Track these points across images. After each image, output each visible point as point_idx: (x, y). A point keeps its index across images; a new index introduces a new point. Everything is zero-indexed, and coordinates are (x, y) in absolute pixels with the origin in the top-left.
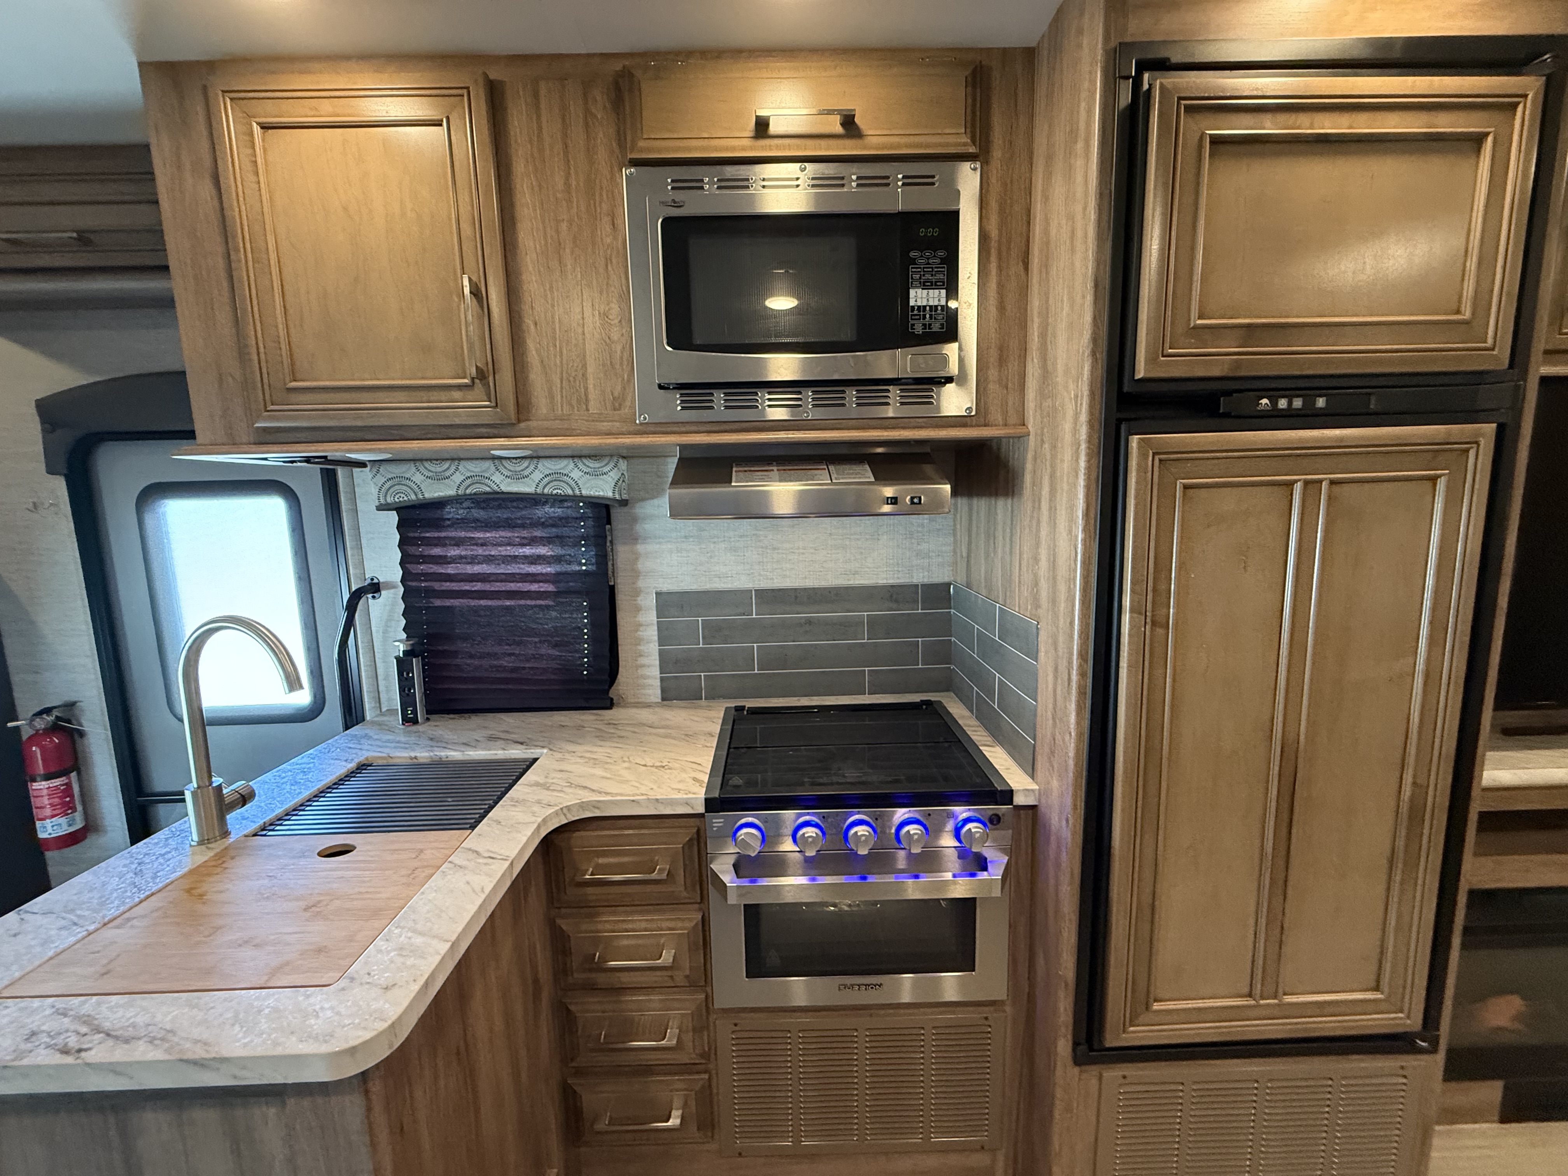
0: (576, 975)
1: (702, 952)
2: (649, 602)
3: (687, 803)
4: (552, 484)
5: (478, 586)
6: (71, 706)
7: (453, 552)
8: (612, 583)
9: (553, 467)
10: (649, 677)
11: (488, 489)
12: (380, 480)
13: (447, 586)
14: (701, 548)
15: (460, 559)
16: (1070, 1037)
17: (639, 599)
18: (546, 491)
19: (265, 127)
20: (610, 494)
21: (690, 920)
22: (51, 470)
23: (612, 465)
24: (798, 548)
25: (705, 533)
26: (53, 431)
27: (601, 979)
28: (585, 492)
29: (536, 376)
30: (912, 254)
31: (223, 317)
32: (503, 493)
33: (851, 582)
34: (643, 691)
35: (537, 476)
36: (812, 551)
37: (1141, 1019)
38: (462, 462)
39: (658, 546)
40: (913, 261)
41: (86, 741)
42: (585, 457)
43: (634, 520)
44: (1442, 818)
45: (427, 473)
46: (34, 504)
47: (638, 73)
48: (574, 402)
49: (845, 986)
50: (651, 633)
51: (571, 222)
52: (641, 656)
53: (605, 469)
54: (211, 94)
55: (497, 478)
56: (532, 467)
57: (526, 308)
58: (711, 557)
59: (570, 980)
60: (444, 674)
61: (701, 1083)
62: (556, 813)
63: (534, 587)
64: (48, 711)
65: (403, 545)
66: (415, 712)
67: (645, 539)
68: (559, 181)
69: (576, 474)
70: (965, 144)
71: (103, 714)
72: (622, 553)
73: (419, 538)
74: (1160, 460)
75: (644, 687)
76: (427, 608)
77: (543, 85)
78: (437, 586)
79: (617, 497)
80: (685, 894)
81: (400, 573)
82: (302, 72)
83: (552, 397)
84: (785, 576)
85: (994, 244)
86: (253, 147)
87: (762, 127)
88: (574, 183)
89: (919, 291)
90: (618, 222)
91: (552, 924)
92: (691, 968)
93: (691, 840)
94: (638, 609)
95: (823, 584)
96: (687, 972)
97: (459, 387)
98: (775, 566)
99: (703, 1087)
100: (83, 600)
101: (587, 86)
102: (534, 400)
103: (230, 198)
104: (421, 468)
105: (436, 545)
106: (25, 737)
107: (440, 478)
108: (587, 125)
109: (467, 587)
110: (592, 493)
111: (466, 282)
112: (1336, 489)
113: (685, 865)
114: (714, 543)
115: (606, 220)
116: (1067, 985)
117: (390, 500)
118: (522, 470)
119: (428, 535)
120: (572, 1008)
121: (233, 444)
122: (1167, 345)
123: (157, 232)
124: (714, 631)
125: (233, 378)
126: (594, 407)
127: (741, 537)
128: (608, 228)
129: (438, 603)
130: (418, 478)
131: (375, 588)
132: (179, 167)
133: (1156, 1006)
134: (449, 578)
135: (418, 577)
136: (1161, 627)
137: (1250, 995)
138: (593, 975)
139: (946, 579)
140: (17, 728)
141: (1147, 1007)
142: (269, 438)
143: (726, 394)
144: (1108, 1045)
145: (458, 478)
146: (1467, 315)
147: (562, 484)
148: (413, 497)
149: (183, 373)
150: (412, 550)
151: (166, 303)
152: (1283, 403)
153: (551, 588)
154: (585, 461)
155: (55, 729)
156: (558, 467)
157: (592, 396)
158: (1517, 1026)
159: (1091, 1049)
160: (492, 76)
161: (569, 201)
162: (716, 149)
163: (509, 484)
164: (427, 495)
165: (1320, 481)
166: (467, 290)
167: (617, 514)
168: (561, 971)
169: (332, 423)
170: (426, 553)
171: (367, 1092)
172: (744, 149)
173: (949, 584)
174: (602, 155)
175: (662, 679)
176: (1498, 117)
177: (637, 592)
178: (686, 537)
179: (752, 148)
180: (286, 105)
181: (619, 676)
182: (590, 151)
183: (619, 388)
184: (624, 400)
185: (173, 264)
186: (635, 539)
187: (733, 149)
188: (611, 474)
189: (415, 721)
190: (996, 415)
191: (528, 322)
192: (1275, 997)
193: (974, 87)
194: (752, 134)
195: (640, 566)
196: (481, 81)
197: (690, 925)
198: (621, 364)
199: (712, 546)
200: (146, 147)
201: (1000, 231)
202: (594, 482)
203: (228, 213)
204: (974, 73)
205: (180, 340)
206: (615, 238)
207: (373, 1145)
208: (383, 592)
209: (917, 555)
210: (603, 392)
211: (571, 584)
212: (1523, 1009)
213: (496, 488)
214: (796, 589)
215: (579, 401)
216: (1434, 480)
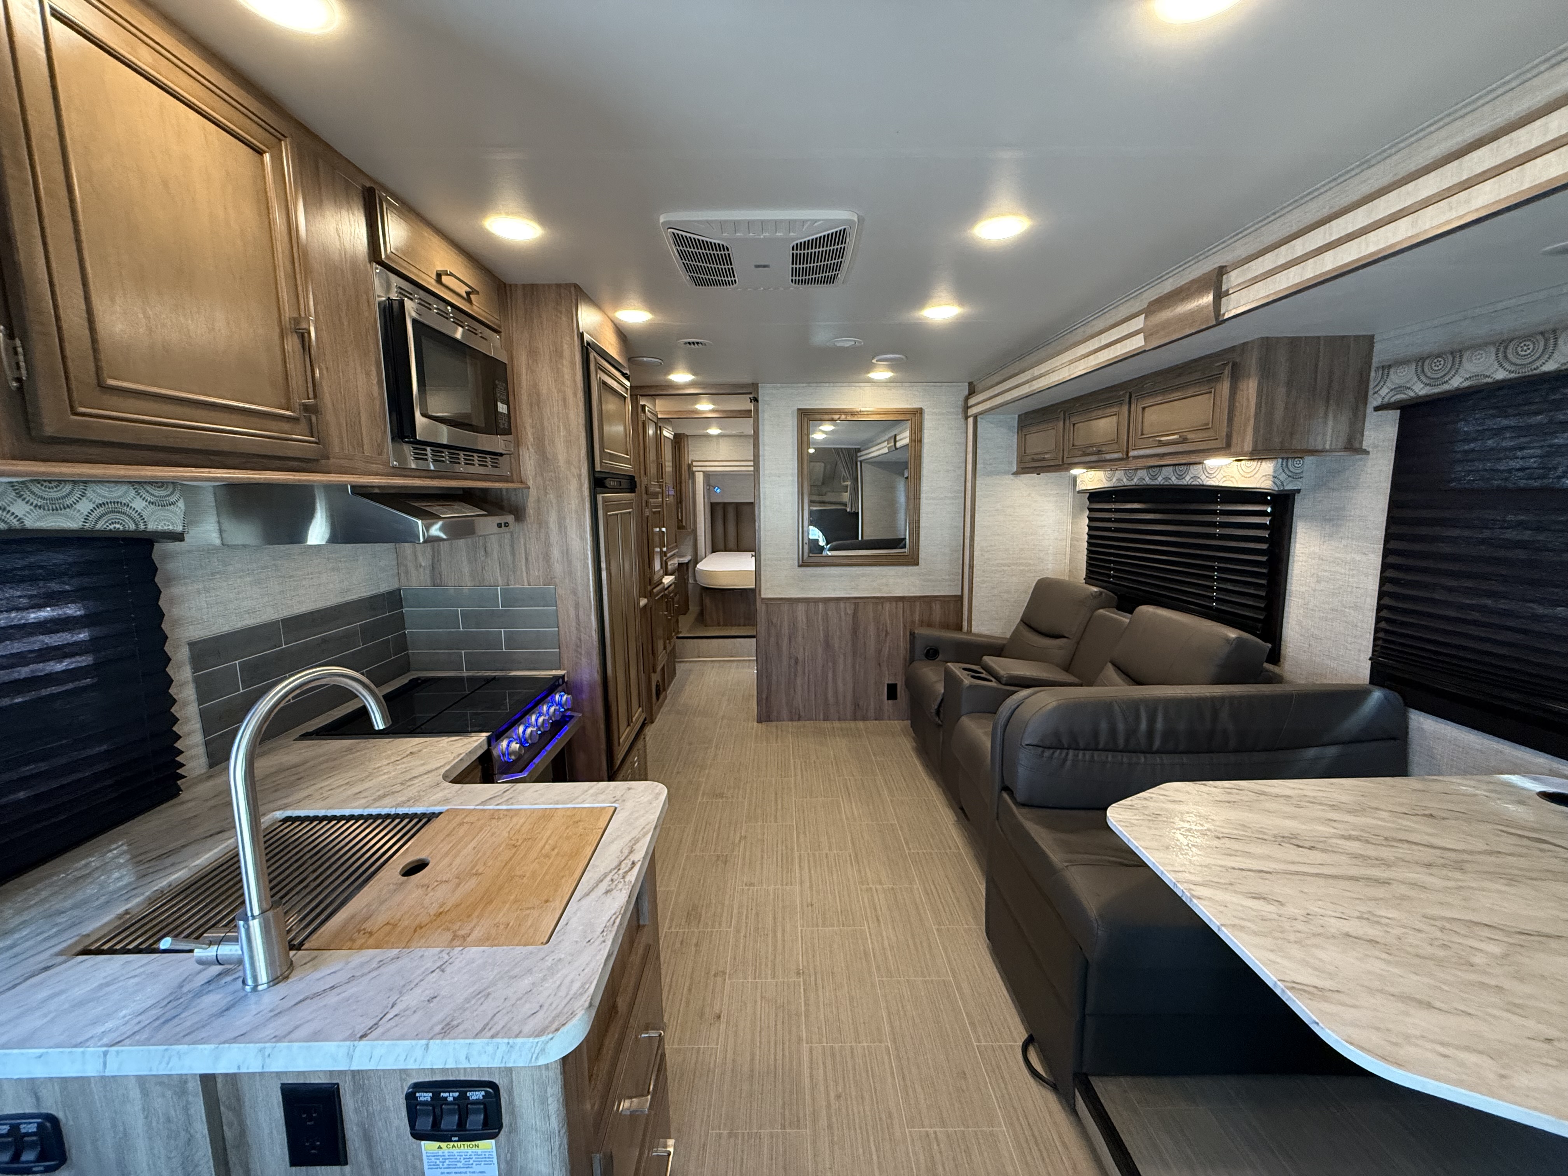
2: (184, 654)
4: (105, 519)
9: (107, 494)
10: (192, 744)
14: (228, 585)
17: (179, 649)
18: (98, 527)
24: (308, 574)
33: (346, 599)
35: (85, 506)
36: (317, 575)
39: (184, 588)
42: (147, 482)
50: (190, 691)
53: (173, 499)
56: (77, 495)
58: (239, 593)
69: (138, 504)
84: (301, 602)
89: (500, 404)
95: (329, 604)
98: (293, 593)
114: (240, 577)
118: (63, 498)
124: (251, 672)
139: (397, 586)
147: (123, 517)
154: (147, 487)
156: (115, 495)
157: (365, 441)
173: (399, 590)
175: (207, 744)
177: (175, 646)
178: (212, 574)
186: (169, 581)
190: (515, 476)
199: (239, 581)
202: (161, 513)
209: (380, 570)
210: (371, 439)
214: (311, 613)
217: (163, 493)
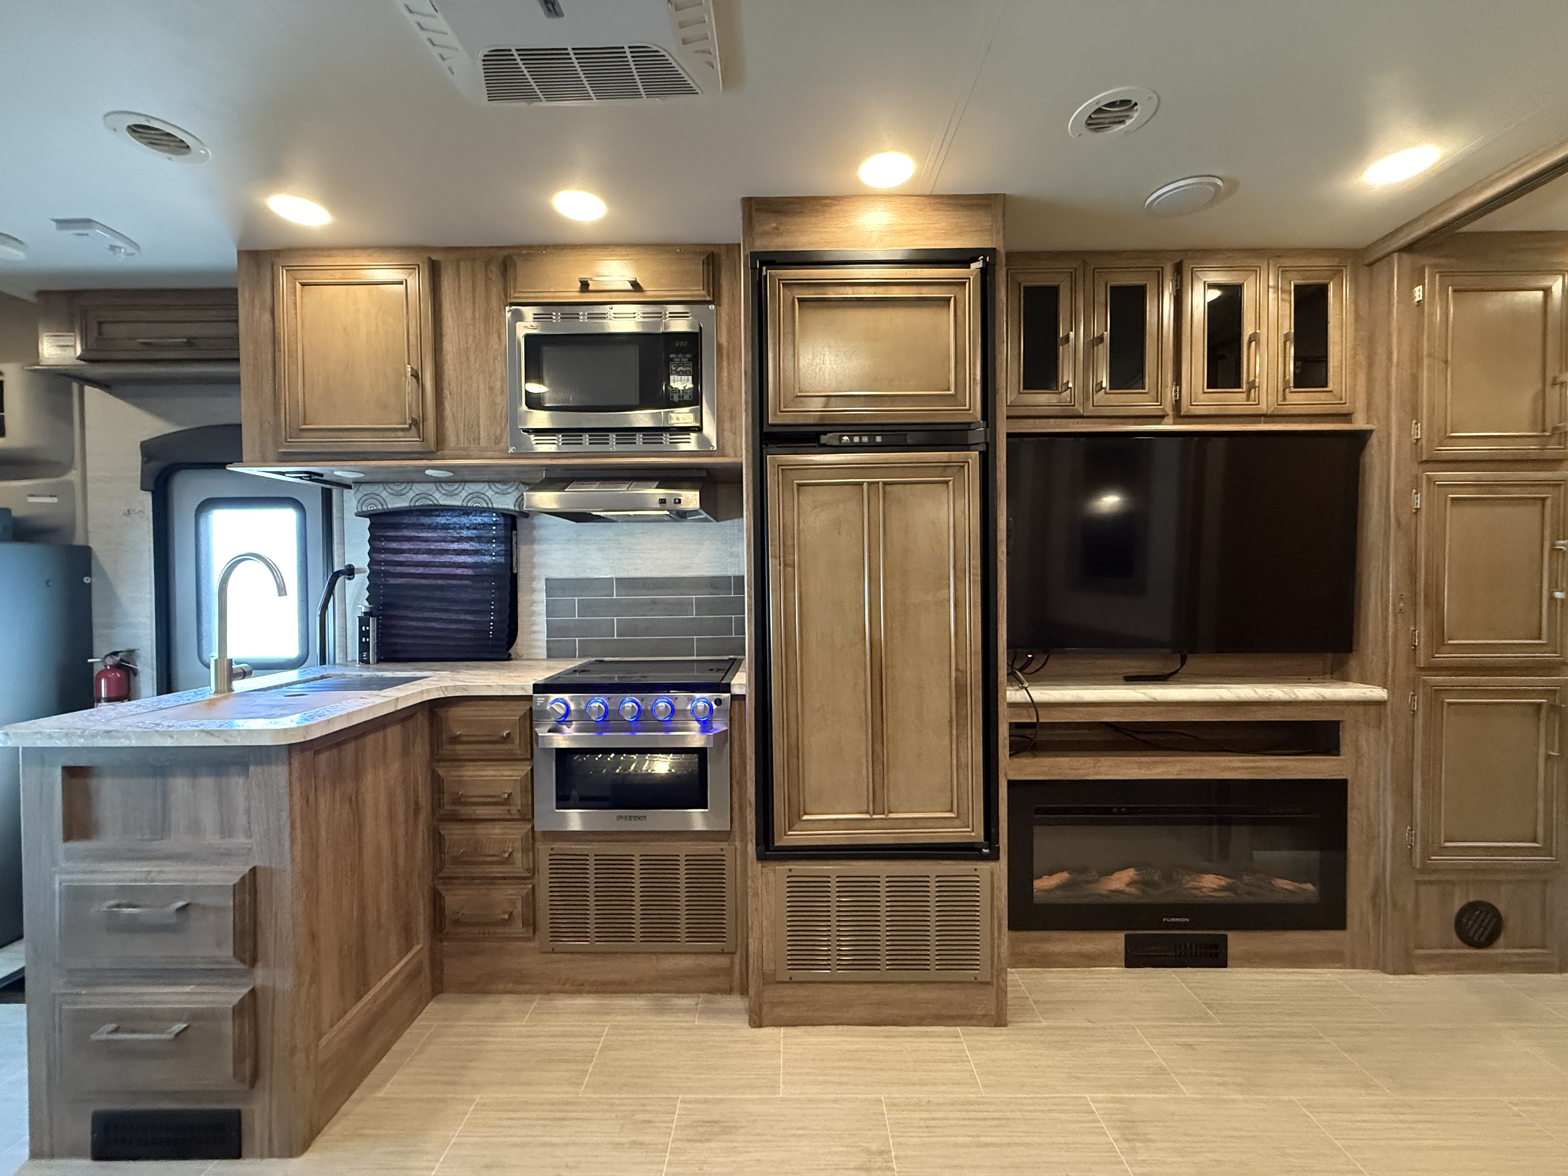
0: (446, 808)
1: (530, 794)
2: (541, 585)
3: (523, 688)
4: (474, 500)
5: (421, 570)
6: (131, 652)
7: (406, 546)
8: (515, 572)
9: (474, 488)
10: (538, 640)
11: (431, 503)
12: (360, 495)
13: (399, 569)
14: (578, 549)
15: (410, 551)
16: (754, 842)
17: (534, 583)
18: (469, 504)
19: (303, 285)
20: (512, 507)
21: (523, 770)
22: (143, 488)
23: (514, 488)
24: (648, 549)
25: (581, 538)
26: (148, 462)
27: (464, 811)
28: (495, 506)
29: (449, 424)
30: (672, 356)
31: (268, 389)
32: (441, 505)
33: (684, 574)
34: (534, 651)
35: (464, 494)
36: (657, 551)
37: (797, 826)
38: (415, 485)
39: (549, 547)
40: (672, 360)
41: (137, 678)
42: (497, 482)
43: (533, 527)
44: (979, 694)
45: (390, 491)
46: (129, 511)
47: (515, 258)
48: (471, 439)
49: (621, 817)
50: (542, 608)
51: (474, 336)
52: (533, 625)
53: (510, 491)
54: (275, 268)
55: (437, 495)
56: (461, 488)
57: (445, 385)
58: (585, 555)
59: (442, 812)
60: (393, 632)
61: (526, 891)
62: (437, 689)
63: (459, 571)
64: (115, 653)
65: (372, 542)
66: (368, 656)
67: (540, 541)
68: (469, 314)
69: (490, 493)
70: (704, 296)
71: (152, 658)
72: (523, 551)
73: (383, 536)
74: (782, 470)
75: (532, 647)
76: (384, 585)
77: (462, 263)
78: (392, 569)
79: (517, 509)
80: (519, 752)
81: (368, 559)
82: (329, 256)
83: (458, 436)
84: (637, 569)
85: (725, 351)
86: (295, 295)
87: (585, 286)
88: (477, 316)
89: (676, 377)
90: (502, 337)
91: (433, 773)
92: (522, 805)
93: (525, 714)
94: (533, 591)
95: (664, 575)
96: (520, 808)
97: (402, 430)
98: (630, 562)
99: (527, 893)
100: (150, 577)
101: (487, 264)
102: (447, 438)
103: (279, 324)
104: (387, 488)
105: (394, 541)
106: (96, 673)
107: (399, 495)
108: (486, 282)
109: (413, 570)
110: (500, 506)
111: (409, 370)
112: (888, 488)
113: (520, 732)
114: (588, 544)
115: (495, 336)
116: (750, 805)
117: (364, 509)
118: (454, 490)
119: (389, 534)
120: (442, 832)
121: (263, 461)
122: (782, 406)
123: (235, 339)
124: (586, 608)
125: (269, 423)
126: (483, 443)
127: (607, 540)
128: (496, 340)
129: (392, 581)
130: (384, 494)
131: (350, 572)
132: (253, 307)
133: (805, 817)
134: (401, 564)
135: (379, 563)
136: (790, 566)
137: (867, 813)
138: (458, 808)
140: (92, 663)
141: (799, 817)
142: (287, 458)
143: (563, 436)
144: (778, 843)
145: (411, 494)
146: (952, 392)
147: (481, 500)
148: (380, 507)
149: (240, 425)
150: (378, 544)
151: (235, 381)
152: (856, 439)
153: (470, 572)
154: (497, 485)
155: (118, 666)
156: (478, 488)
157: (482, 436)
158: (1132, 890)
159: (767, 849)
160: (434, 258)
161: (474, 325)
162: (559, 297)
163: (445, 500)
164: (389, 506)
165: (878, 482)
166: (409, 374)
167: (521, 523)
168: (437, 804)
169: (326, 450)
170: (387, 546)
171: (290, 764)
172: (574, 297)
174: (494, 301)
175: (548, 642)
176: (956, 289)
177: (533, 579)
178: (568, 540)
179: (579, 298)
180: (316, 273)
181: (518, 639)
182: (488, 299)
183: (498, 432)
184: (502, 438)
185: (242, 358)
186: (532, 541)
187: (569, 297)
188: (514, 493)
189: (368, 662)
190: (729, 450)
191: (446, 392)
192: (883, 814)
193: (708, 265)
194: (578, 289)
195: (535, 560)
196: (426, 261)
197: (522, 773)
198: (501, 417)
199: (586, 547)
200: (235, 291)
201: (728, 343)
202: (502, 499)
203: (277, 330)
204: (708, 257)
205: (240, 406)
206: (500, 345)
207: (291, 795)
208: (356, 575)
209: (730, 555)
210: (489, 434)
211: (485, 569)
212: (1136, 878)
213: (436, 502)
215: (474, 439)
216: (947, 482)
217: (504, 487)
